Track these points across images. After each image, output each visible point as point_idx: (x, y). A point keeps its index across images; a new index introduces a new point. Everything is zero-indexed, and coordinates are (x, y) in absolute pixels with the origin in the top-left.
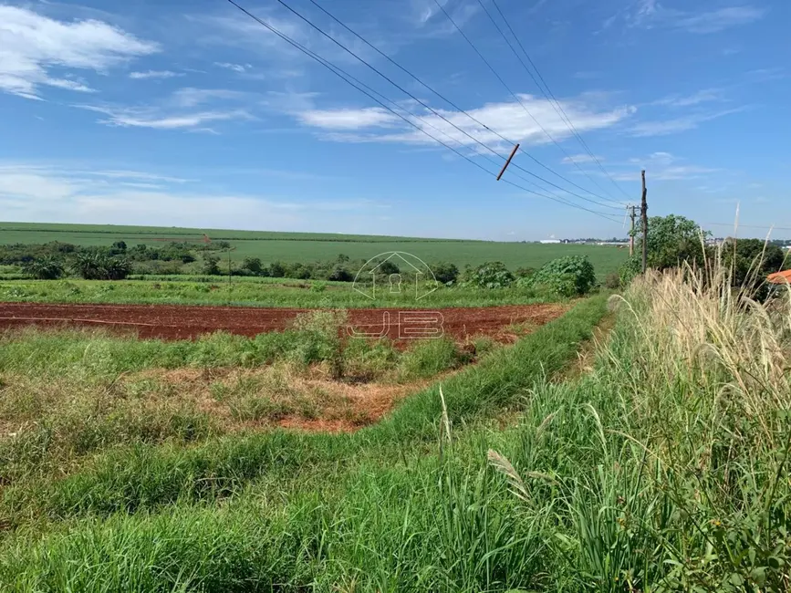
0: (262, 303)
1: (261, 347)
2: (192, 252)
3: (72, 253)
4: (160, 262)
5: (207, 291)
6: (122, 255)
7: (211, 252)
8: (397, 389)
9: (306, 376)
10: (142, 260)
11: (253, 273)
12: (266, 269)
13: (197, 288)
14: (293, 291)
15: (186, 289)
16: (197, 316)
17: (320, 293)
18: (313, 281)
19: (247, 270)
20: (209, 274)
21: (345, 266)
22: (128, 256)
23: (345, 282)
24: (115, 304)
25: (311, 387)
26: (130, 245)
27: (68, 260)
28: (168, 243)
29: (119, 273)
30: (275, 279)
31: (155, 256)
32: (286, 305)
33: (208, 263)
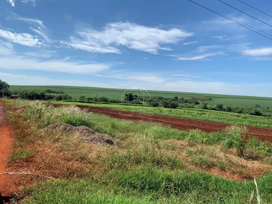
0: (220, 121)
1: (211, 137)
2: (199, 101)
3: (162, 100)
4: (188, 104)
5: (201, 115)
6: (176, 101)
7: (205, 101)
8: (269, 166)
9: (226, 152)
10: (182, 103)
11: (219, 109)
12: (224, 109)
13: (197, 113)
14: (233, 118)
15: (194, 113)
16: (195, 123)
17: (244, 119)
18: (243, 114)
19: (217, 108)
20: (204, 109)
21: (258, 109)
22: (178, 101)
23: (258, 116)
24: (170, 116)
25: (227, 157)
26: (179, 98)
27: (161, 101)
28: (191, 98)
29: (174, 107)
30: (228, 112)
31: (186, 102)
32: (229, 122)
33: (204, 105)
